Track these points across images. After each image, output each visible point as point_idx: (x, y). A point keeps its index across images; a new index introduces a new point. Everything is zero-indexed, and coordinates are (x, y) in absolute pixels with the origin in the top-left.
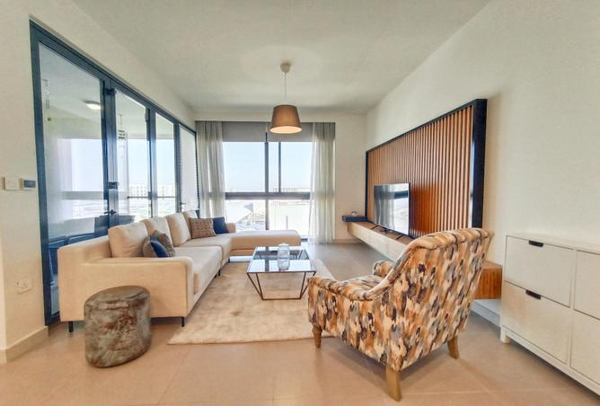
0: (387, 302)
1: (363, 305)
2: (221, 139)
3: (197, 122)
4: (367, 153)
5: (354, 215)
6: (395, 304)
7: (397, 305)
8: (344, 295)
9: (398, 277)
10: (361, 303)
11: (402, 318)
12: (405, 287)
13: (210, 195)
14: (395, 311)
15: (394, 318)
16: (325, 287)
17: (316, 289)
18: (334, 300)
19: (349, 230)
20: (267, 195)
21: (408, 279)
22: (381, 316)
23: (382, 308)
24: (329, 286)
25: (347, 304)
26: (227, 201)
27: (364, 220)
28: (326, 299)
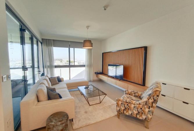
0: (147, 105)
1: (139, 106)
2: (53, 46)
3: (42, 39)
4: (103, 53)
5: (99, 72)
6: (149, 105)
7: (150, 105)
8: (132, 103)
9: (150, 98)
10: (138, 106)
11: (152, 108)
12: (153, 100)
13: (49, 67)
14: (149, 107)
15: (149, 108)
16: (124, 102)
17: (120, 102)
18: (128, 105)
19: (97, 76)
20: (70, 66)
21: (153, 99)
22: (145, 108)
23: (145, 106)
24: (126, 101)
25: (133, 106)
26: (55, 69)
27: (102, 73)
28: (125, 105)
